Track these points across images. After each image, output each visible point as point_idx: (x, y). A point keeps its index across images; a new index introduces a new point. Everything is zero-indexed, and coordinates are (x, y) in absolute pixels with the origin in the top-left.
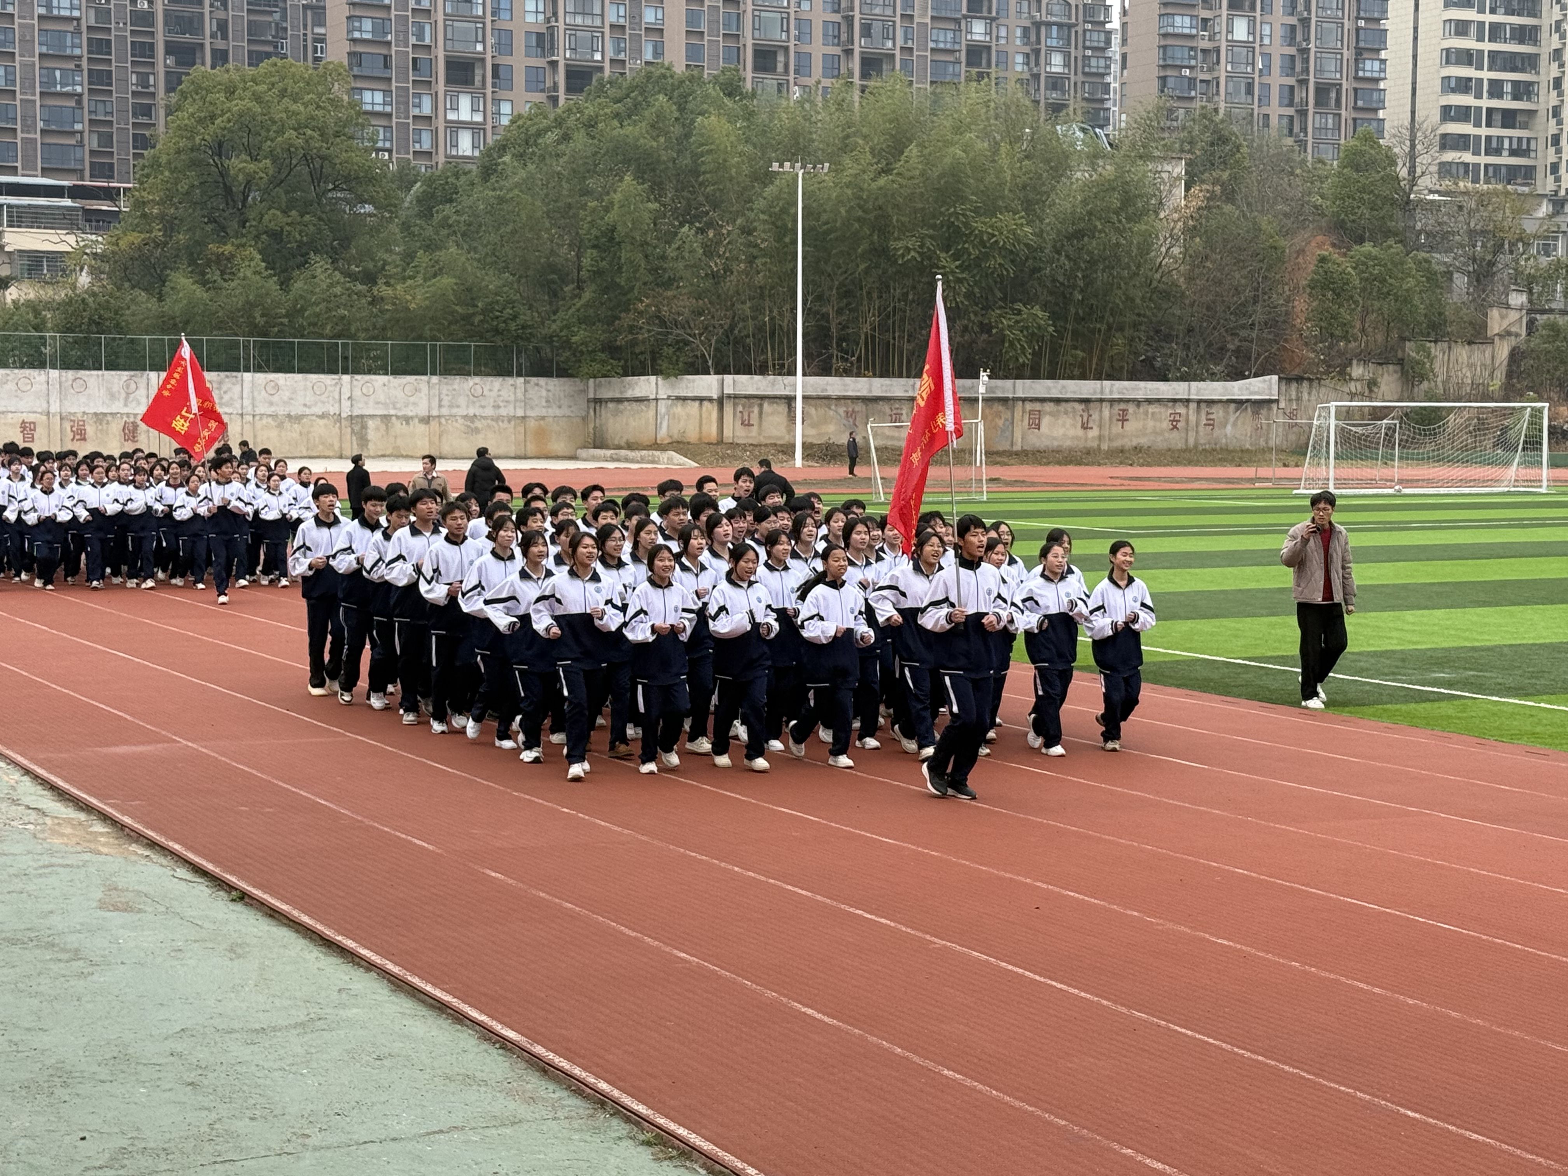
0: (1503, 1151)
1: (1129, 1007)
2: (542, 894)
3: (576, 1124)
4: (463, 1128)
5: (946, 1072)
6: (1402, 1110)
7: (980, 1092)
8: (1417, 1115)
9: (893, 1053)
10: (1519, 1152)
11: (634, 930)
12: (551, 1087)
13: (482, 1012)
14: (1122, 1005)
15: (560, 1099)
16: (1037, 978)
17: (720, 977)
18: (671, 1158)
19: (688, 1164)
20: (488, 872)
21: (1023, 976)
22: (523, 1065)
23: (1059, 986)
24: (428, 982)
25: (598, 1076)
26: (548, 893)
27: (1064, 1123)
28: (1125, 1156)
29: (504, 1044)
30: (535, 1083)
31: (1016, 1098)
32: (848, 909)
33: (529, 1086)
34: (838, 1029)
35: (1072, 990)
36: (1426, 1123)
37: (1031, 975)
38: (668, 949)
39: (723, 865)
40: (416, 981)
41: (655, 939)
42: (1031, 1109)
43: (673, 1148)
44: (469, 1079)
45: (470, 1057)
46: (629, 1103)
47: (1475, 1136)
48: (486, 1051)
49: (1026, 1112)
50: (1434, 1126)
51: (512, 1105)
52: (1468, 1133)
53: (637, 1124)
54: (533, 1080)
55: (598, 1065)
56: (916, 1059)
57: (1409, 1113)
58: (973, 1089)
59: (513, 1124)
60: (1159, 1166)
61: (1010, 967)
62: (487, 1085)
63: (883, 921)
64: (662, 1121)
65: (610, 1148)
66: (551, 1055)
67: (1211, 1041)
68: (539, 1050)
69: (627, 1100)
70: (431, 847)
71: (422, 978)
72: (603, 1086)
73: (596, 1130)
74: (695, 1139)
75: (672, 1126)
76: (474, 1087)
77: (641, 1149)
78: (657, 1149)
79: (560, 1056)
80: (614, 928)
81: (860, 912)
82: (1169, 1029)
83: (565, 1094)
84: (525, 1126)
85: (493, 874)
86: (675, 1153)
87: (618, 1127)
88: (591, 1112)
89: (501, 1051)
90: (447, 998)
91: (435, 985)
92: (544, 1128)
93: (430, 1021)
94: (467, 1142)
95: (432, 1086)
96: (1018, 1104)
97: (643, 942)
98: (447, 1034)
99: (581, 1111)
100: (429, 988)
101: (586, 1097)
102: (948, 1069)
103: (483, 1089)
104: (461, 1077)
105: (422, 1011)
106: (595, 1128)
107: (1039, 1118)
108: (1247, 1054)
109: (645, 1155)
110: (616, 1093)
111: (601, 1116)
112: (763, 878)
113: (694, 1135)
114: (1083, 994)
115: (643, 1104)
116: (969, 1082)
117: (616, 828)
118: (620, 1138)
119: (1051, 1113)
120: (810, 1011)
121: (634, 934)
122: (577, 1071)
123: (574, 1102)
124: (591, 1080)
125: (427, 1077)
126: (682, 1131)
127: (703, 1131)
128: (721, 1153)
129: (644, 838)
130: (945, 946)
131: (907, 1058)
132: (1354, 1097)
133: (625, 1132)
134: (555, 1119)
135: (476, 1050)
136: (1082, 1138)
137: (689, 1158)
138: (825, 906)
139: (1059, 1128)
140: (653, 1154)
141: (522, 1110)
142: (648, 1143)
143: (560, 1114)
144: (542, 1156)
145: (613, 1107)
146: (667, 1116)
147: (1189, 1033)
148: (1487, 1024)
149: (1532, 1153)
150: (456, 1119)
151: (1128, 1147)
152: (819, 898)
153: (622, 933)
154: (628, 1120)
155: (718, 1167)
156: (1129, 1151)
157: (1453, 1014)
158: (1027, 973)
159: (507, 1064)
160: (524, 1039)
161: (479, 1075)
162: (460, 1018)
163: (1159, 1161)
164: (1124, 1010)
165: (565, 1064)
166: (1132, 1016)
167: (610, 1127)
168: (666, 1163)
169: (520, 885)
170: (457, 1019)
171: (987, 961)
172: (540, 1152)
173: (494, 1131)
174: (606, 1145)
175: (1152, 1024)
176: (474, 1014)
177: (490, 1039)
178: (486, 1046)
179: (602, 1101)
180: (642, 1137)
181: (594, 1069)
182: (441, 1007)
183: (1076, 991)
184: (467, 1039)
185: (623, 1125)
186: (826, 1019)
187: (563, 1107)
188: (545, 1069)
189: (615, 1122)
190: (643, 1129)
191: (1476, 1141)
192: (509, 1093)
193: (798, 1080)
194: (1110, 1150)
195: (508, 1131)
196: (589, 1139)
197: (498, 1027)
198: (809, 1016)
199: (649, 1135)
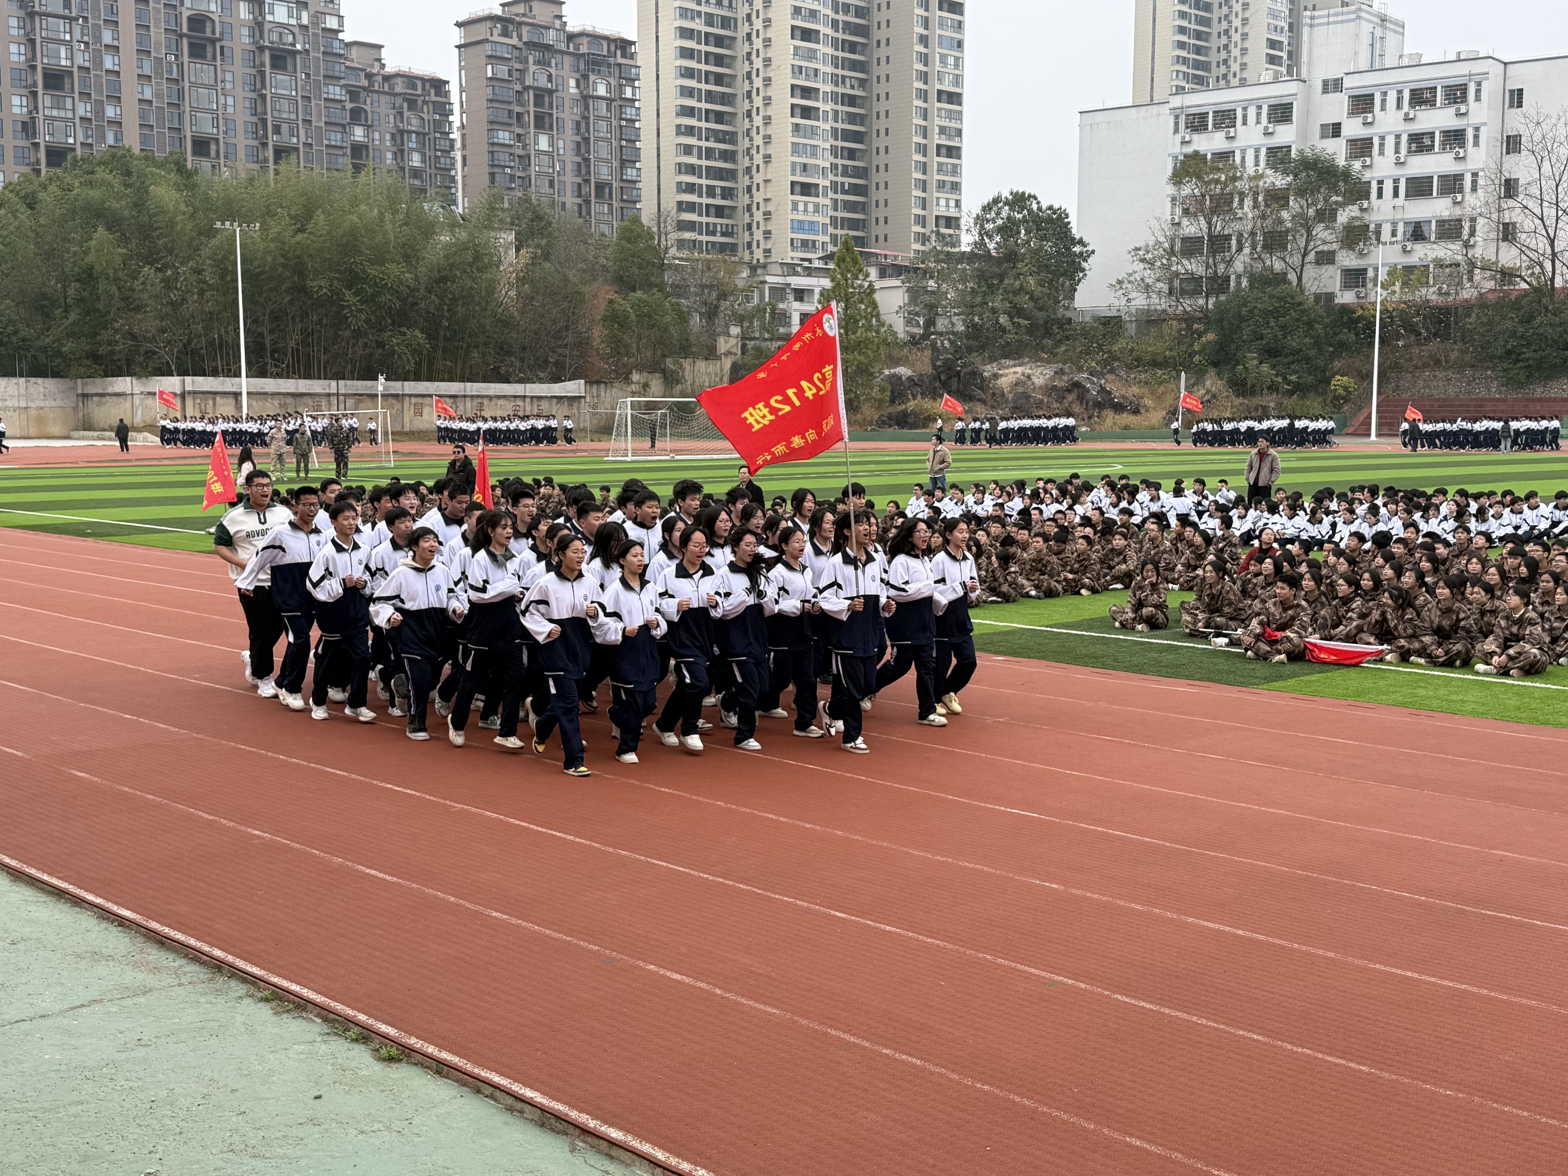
0: (911, 938)
1: (615, 847)
2: (126, 789)
3: (200, 987)
4: (101, 1001)
5: (494, 914)
6: (833, 912)
7: (525, 928)
8: (843, 915)
9: (448, 901)
10: (921, 937)
11: (210, 814)
12: (171, 956)
13: (97, 895)
14: (609, 846)
15: (180, 967)
16: (540, 829)
17: (292, 848)
18: (288, 1011)
19: (304, 1015)
20: (74, 772)
21: (529, 829)
22: (142, 939)
23: (559, 834)
24: (44, 872)
25: (211, 945)
26: (130, 787)
27: (597, 948)
28: (649, 971)
29: (122, 922)
30: (155, 954)
31: (555, 931)
32: (379, 783)
33: (151, 957)
34: (399, 884)
35: (569, 837)
36: (851, 921)
37: (535, 828)
38: (243, 828)
39: (270, 754)
40: (33, 871)
41: (231, 820)
42: (569, 939)
43: (289, 1001)
44: (96, 956)
45: (94, 935)
46: (244, 967)
47: (888, 928)
48: (106, 929)
49: (565, 941)
50: (857, 923)
51: (140, 976)
52: (883, 926)
53: (253, 984)
54: (154, 952)
55: (209, 935)
56: (467, 905)
57: (838, 914)
58: (519, 926)
59: (145, 993)
60: (677, 977)
61: (517, 822)
62: (113, 960)
63: (409, 791)
64: (275, 980)
65: (234, 1007)
66: (166, 930)
67: (681, 869)
68: (154, 925)
69: (241, 964)
70: (20, 754)
71: (38, 869)
72: (218, 953)
73: (218, 992)
74: (306, 993)
75: (285, 984)
76: (104, 962)
77: (261, 1005)
78: (274, 1004)
79: (175, 929)
80: (193, 814)
81: (390, 786)
82: (648, 862)
83: (183, 962)
84: (156, 994)
85: (80, 774)
86: (291, 1006)
87: (238, 988)
88: (210, 976)
89: (120, 929)
90: (63, 885)
91: (49, 874)
92: (173, 994)
93: (51, 906)
94: (107, 1013)
95: (66, 965)
96: (557, 935)
97: (221, 824)
98: (69, 916)
99: (201, 976)
100: (45, 877)
101: (203, 963)
102: (496, 911)
103: (111, 963)
104: (88, 955)
105: (43, 898)
106: (217, 990)
107: (576, 945)
108: (711, 878)
109: (264, 1012)
110: (230, 958)
111: (221, 980)
112: (305, 763)
113: (306, 990)
114: (578, 840)
115: (256, 965)
116: (514, 921)
117: (173, 729)
118: (241, 998)
119: (584, 940)
120: (373, 872)
121: (211, 817)
122: (192, 942)
123: (193, 969)
124: (206, 948)
125: (59, 956)
126: (294, 987)
127: (312, 985)
128: (333, 1004)
129: (199, 736)
130: (463, 809)
131: (460, 905)
132: (796, 905)
133: (244, 992)
134: (180, 985)
135: (97, 928)
136: (614, 958)
137: (305, 1009)
138: (361, 782)
139: (595, 952)
140: (272, 1009)
141: (151, 980)
142: (266, 1000)
143: (183, 981)
144: (177, 1020)
145: (229, 971)
146: (279, 975)
147: (664, 864)
148: (864, 839)
149: (931, 937)
150: (94, 993)
151: (651, 964)
152: (354, 776)
153: (200, 816)
154: (244, 981)
155: (332, 1016)
156: (652, 967)
157: (839, 833)
158: (532, 826)
159: (127, 940)
160: (139, 916)
161: (104, 950)
162: (77, 902)
163: (676, 972)
164: (611, 850)
165: (180, 936)
166: (618, 854)
167: (230, 988)
168: (285, 1016)
169: (104, 782)
170: (75, 902)
171: (498, 819)
172: (174, 1017)
173: (129, 1002)
174: (230, 1004)
175: (635, 859)
176: (90, 897)
177: (108, 918)
178: (104, 925)
179: (218, 966)
180: (260, 995)
181: (208, 939)
182: (59, 894)
183: (572, 838)
184: (87, 921)
185: (241, 985)
186: (387, 877)
187: (185, 973)
188: (162, 942)
189: (233, 983)
190: (259, 988)
191: (890, 932)
192: (136, 965)
193: (378, 932)
194: (637, 967)
195: (142, 1000)
196: (214, 1000)
197: (115, 908)
198: (373, 876)
199: (266, 993)
